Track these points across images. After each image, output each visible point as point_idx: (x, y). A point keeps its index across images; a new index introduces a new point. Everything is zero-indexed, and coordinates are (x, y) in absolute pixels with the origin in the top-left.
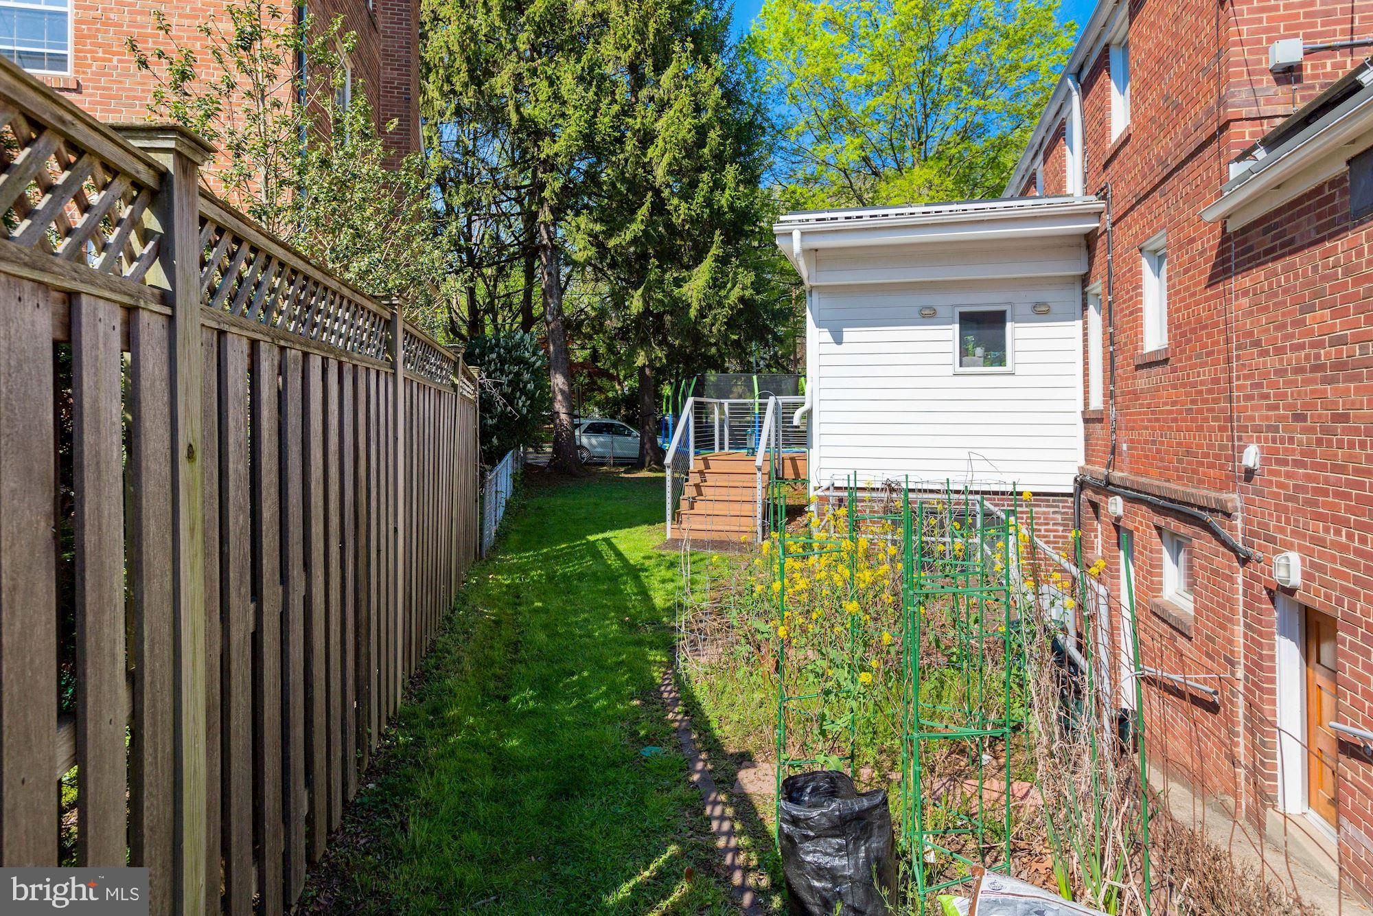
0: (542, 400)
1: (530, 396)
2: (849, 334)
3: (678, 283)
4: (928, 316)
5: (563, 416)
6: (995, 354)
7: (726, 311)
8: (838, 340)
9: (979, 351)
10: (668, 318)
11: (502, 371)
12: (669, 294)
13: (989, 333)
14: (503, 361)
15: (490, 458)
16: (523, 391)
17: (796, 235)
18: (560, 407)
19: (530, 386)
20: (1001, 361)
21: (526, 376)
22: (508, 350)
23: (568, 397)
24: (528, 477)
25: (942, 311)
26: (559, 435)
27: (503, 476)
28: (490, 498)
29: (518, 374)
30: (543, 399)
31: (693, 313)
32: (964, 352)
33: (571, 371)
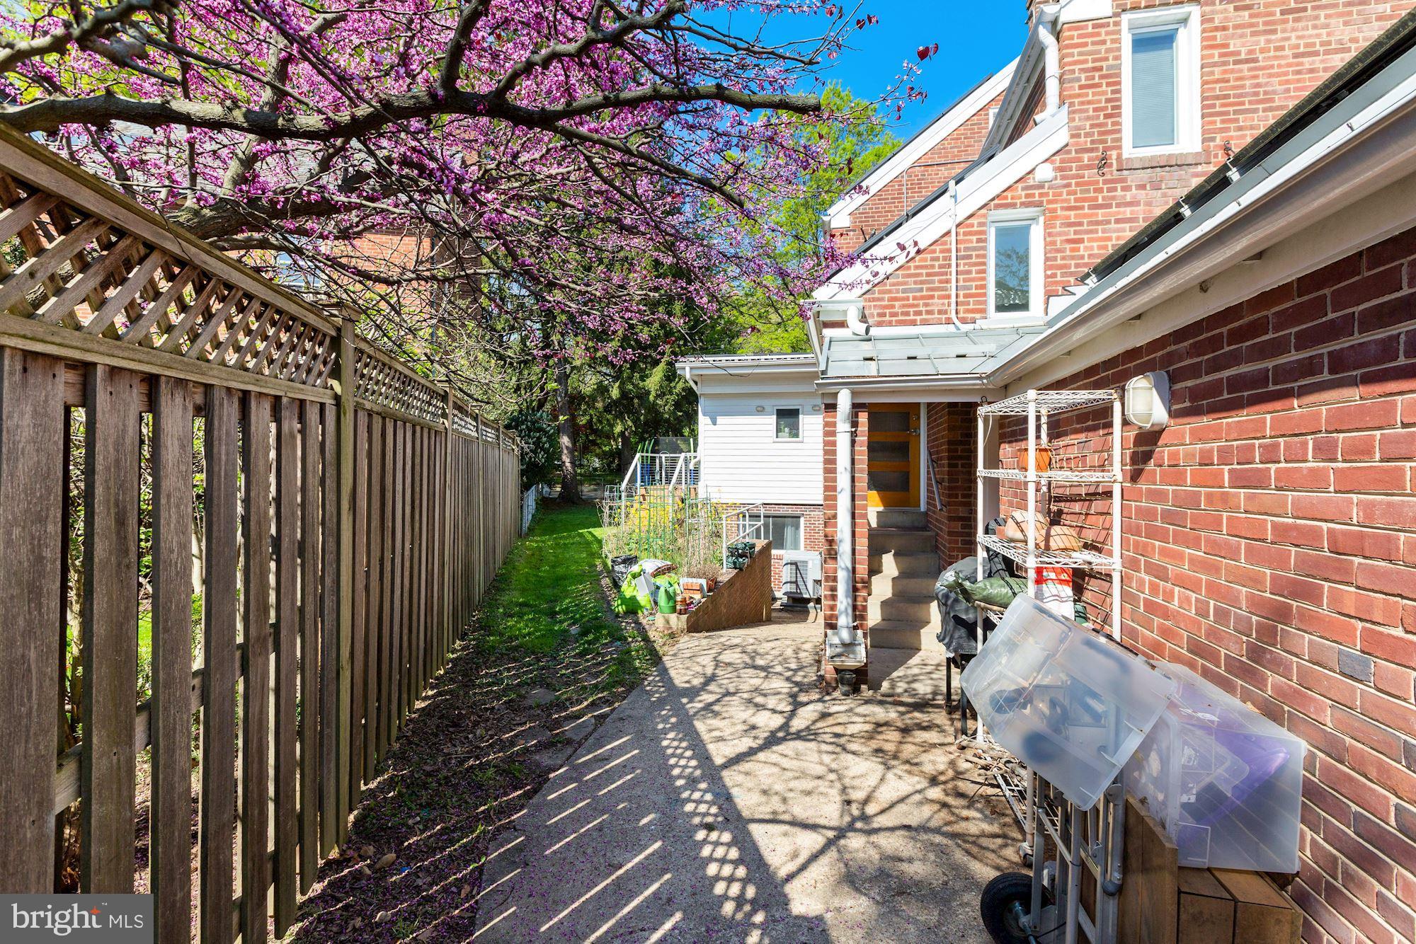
0: (554, 454)
1: (546, 451)
2: (720, 420)
3: (642, 379)
4: (761, 411)
5: (568, 464)
6: (795, 433)
7: (674, 397)
8: (714, 423)
9: (787, 430)
10: (636, 401)
11: (529, 436)
12: (635, 386)
13: (791, 420)
14: (530, 430)
15: (525, 487)
16: (542, 449)
17: (688, 369)
18: (566, 459)
19: (547, 446)
20: (797, 435)
21: (544, 439)
22: (533, 423)
23: (571, 451)
24: (545, 504)
25: (768, 409)
26: (565, 476)
27: (531, 497)
28: (525, 511)
29: (539, 438)
30: (554, 452)
31: (651, 398)
32: (778, 430)
33: (575, 433)
